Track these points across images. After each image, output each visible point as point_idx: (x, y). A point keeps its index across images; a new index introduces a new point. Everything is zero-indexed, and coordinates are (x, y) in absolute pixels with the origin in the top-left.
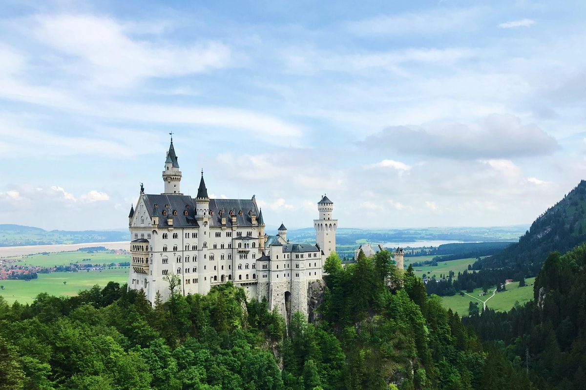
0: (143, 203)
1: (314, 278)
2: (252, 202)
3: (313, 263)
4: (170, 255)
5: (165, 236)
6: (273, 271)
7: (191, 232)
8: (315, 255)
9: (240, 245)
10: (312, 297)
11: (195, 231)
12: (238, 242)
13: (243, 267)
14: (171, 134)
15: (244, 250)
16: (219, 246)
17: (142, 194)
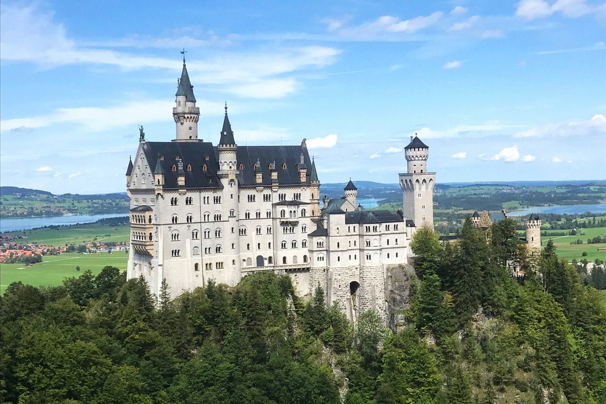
0: (143, 156)
1: (395, 261)
2: (301, 150)
3: (392, 238)
4: (182, 229)
5: (174, 202)
6: (332, 251)
7: (211, 195)
8: (396, 227)
9: (283, 213)
10: (391, 291)
11: (218, 194)
12: (280, 208)
13: (289, 245)
14: (183, 53)
15: (288, 220)
16: (253, 216)
17: (142, 142)
